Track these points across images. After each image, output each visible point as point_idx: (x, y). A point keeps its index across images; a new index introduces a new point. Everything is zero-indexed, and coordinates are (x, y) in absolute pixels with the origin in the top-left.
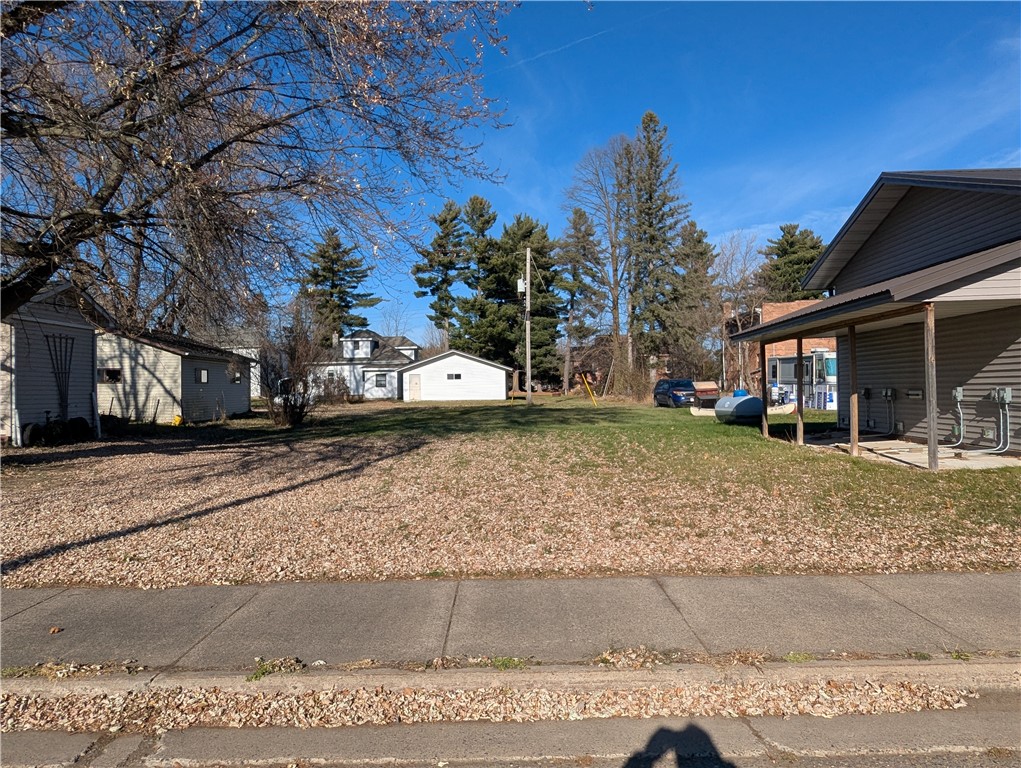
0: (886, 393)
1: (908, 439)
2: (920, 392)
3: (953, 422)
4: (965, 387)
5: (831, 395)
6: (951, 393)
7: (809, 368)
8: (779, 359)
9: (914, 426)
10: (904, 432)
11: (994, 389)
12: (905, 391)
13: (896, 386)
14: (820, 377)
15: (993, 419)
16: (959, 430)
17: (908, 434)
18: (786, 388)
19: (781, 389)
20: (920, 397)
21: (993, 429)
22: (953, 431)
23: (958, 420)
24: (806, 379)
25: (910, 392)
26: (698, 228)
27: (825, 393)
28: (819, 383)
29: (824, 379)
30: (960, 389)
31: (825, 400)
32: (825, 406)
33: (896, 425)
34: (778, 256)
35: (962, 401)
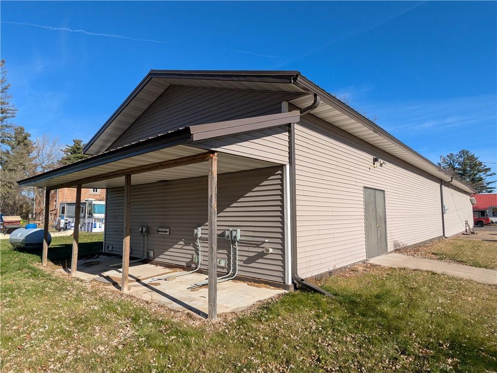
0: (142, 230)
1: (157, 264)
2: (168, 230)
3: (194, 252)
4: (203, 227)
5: (95, 224)
6: (193, 232)
7: (84, 209)
8: (67, 204)
9: (162, 253)
10: (154, 258)
11: (228, 230)
12: (156, 228)
13: (149, 225)
14: (89, 214)
15: (225, 252)
16: (198, 258)
17: (157, 259)
18: (70, 220)
19: (66, 220)
20: (168, 233)
21: (224, 259)
22: (192, 259)
23: (197, 251)
24: (82, 215)
25: (160, 230)
26: (25, 131)
27: (92, 223)
28: (89, 217)
29: (92, 215)
30: (200, 229)
31: (92, 226)
32: (91, 230)
33: (148, 253)
34: (71, 154)
35: (201, 238)
